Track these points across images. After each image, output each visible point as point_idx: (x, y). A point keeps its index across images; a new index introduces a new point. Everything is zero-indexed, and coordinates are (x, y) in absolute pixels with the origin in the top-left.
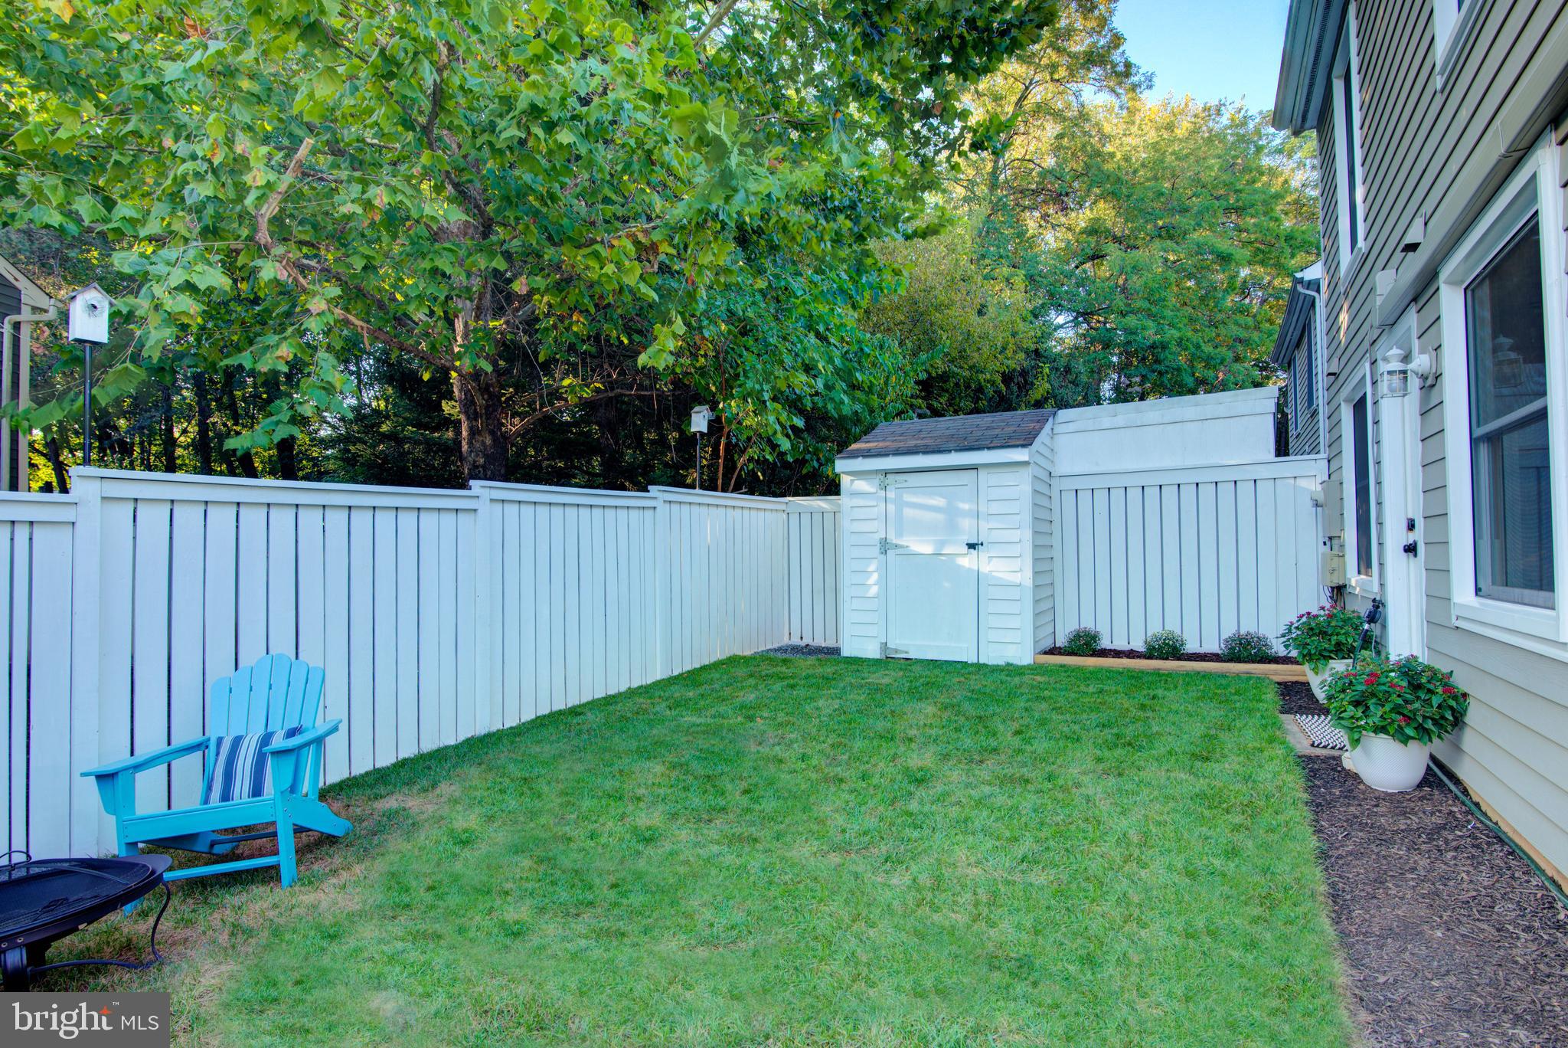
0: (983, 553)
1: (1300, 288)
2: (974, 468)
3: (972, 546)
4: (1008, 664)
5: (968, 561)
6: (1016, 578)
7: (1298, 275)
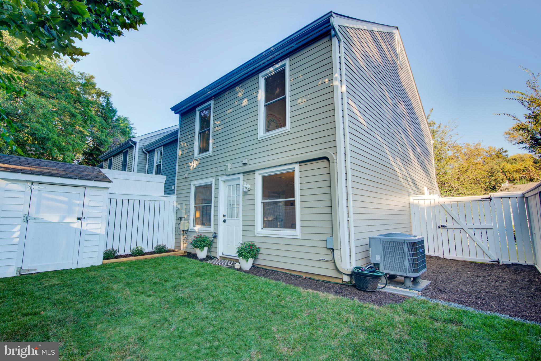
0: (84, 222)
1: (130, 142)
2: (85, 187)
3: (79, 219)
4: (92, 266)
5: (77, 225)
6: (98, 231)
7: (132, 139)
